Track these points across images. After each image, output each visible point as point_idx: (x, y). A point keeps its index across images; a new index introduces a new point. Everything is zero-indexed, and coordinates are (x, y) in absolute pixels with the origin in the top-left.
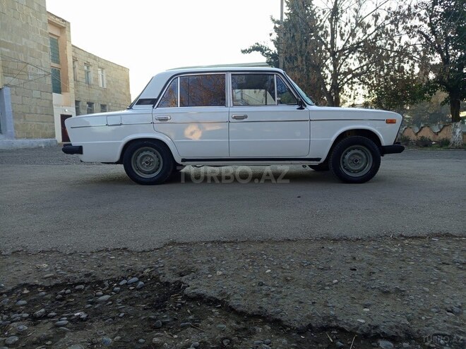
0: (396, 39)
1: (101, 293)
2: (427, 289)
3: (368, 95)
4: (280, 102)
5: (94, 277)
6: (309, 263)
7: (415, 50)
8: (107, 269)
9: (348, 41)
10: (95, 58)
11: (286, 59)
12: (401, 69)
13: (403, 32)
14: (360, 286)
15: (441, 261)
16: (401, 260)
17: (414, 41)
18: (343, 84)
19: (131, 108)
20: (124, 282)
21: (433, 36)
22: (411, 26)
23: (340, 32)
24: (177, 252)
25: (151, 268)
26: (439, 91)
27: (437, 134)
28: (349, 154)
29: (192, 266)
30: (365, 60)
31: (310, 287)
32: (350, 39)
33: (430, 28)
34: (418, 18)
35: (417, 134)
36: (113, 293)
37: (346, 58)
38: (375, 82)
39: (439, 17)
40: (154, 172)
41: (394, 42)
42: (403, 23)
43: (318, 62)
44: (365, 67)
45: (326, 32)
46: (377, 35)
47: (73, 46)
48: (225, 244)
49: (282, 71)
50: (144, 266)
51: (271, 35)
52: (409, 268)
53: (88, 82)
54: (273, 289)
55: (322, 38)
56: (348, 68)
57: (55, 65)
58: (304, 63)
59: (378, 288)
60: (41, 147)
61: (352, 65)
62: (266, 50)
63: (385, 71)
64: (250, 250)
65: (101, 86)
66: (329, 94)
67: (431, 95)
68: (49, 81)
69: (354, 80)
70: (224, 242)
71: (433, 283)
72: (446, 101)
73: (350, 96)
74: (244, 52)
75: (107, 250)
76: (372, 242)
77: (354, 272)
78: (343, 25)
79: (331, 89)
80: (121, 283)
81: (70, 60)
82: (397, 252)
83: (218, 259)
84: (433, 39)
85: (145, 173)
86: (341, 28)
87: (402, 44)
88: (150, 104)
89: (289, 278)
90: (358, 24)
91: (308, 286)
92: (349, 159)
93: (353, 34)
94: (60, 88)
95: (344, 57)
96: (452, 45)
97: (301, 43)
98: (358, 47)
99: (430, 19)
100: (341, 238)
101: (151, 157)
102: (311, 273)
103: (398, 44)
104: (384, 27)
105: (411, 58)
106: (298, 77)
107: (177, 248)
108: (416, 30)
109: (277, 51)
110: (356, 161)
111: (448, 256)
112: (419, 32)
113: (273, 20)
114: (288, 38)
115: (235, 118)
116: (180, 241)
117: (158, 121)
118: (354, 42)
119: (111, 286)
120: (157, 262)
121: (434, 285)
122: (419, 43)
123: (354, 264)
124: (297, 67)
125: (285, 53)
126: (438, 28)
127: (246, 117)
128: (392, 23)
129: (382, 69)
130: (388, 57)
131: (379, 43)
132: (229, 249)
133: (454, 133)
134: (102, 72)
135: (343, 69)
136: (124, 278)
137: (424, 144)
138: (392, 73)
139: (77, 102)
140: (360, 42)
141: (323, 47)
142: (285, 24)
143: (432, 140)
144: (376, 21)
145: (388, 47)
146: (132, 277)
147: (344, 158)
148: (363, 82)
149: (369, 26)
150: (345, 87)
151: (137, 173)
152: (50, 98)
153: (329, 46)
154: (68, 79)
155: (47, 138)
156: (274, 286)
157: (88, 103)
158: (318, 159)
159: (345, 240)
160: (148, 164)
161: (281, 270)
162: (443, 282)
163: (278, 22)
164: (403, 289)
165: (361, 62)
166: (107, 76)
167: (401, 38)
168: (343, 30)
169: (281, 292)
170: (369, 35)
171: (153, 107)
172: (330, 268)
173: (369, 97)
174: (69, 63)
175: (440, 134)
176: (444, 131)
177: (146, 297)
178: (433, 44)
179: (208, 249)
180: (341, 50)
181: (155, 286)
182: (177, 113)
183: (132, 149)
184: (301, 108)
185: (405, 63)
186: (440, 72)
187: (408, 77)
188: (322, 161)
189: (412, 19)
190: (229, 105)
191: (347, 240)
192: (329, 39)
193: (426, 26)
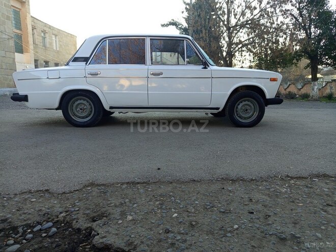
0: (275, 19)
1: (12, 242)
2: (319, 235)
3: (252, 60)
4: (189, 63)
5: (10, 222)
6: (211, 205)
7: (288, 27)
8: (25, 214)
9: (239, 20)
10: (50, 27)
11: (194, 31)
12: (277, 42)
13: (280, 14)
14: (259, 232)
15: (325, 202)
16: (291, 202)
17: (287, 21)
18: (236, 52)
19: (67, 64)
20: (39, 227)
21: (301, 18)
22: (286, 10)
23: (234, 12)
24: (94, 193)
25: (66, 212)
26: (303, 59)
27: (300, 89)
28: (241, 105)
29: (105, 209)
30: (252, 34)
31: (213, 234)
32: (241, 18)
33: (298, 12)
34: (290, 4)
35: (285, 90)
36: (24, 241)
37: (238, 32)
38: (258, 51)
39: (305, 4)
40: (87, 117)
41: (273, 21)
42: (279, 7)
43: (217, 34)
44: (251, 40)
45: (224, 12)
46: (261, 15)
47: (32, 17)
48: (139, 185)
49: (190, 37)
50: (61, 210)
51: (183, 12)
52: (299, 210)
53: (44, 46)
54: (179, 237)
55: (221, 17)
56: (240, 40)
57: (18, 31)
58: (207, 35)
59: (275, 235)
60: (7, 95)
61: (242, 37)
62: (179, 25)
63: (266, 42)
64: (160, 191)
65: (55, 49)
66: (225, 59)
67: (298, 61)
68: (12, 43)
69: (243, 49)
70: (138, 183)
71: (323, 227)
72: (308, 66)
73: (240, 61)
74: (163, 26)
75: (30, 192)
76: (264, 183)
77: (252, 215)
78: (236, 7)
79: (226, 56)
80: (35, 229)
81: (30, 28)
82: (286, 192)
83: (130, 201)
84: (300, 20)
85: (79, 117)
86: (235, 9)
87: (279, 23)
88: (84, 61)
89: (194, 223)
90: (247, 7)
91: (211, 232)
92: (241, 109)
93: (243, 14)
94: (22, 50)
95: (236, 32)
96: (314, 25)
97: (205, 20)
98: (247, 24)
99: (299, 4)
100: (238, 179)
101: (85, 105)
102: (214, 217)
103: (276, 23)
104: (265, 9)
105: (285, 34)
106: (203, 45)
107: (95, 189)
108: (289, 12)
109: (187, 26)
110: (247, 110)
111: (330, 196)
112: (291, 14)
113: (185, 3)
114: (196, 16)
115: (152, 74)
116: (99, 182)
117: (90, 76)
118: (244, 20)
119: (24, 233)
120: (74, 205)
121: (324, 230)
122: (291, 22)
123: (252, 207)
124: (202, 38)
125: (193, 26)
126: (305, 12)
127: (162, 74)
128: (271, 7)
129: (264, 40)
130: (268, 33)
131: (262, 21)
132: (141, 191)
133: (313, 89)
134: (56, 39)
135: (235, 40)
136: (39, 223)
137: (291, 96)
138: (270, 44)
139: (36, 61)
140: (248, 21)
141: (221, 23)
142: (193, 6)
143: (296, 94)
144: (260, 5)
145: (268, 24)
146: (48, 222)
147: (237, 108)
148: (250, 50)
149: (255, 8)
150: (237, 54)
151: (73, 117)
152: (13, 57)
153: (226, 23)
154: (28, 43)
155: (11, 88)
156: (180, 233)
157: (44, 62)
158: (218, 109)
159: (241, 180)
160: (82, 111)
161: (187, 213)
162: (332, 226)
163: (188, 4)
164: (298, 235)
165: (248, 35)
166: (60, 41)
167: (277, 18)
168: (236, 11)
169: (185, 241)
170: (255, 16)
171: (86, 64)
172: (230, 212)
173: (253, 62)
174: (29, 30)
175: (302, 90)
176: (305, 88)
177: (56, 247)
178: (300, 24)
179: (123, 190)
180: (234, 26)
181: (67, 232)
182: (106, 69)
183: (69, 98)
184: (205, 68)
185: (280, 37)
186: (304, 44)
187: (282, 48)
188: (220, 110)
189: (286, 4)
190: (148, 64)
191: (243, 180)
192: (226, 17)
193: (296, 9)
